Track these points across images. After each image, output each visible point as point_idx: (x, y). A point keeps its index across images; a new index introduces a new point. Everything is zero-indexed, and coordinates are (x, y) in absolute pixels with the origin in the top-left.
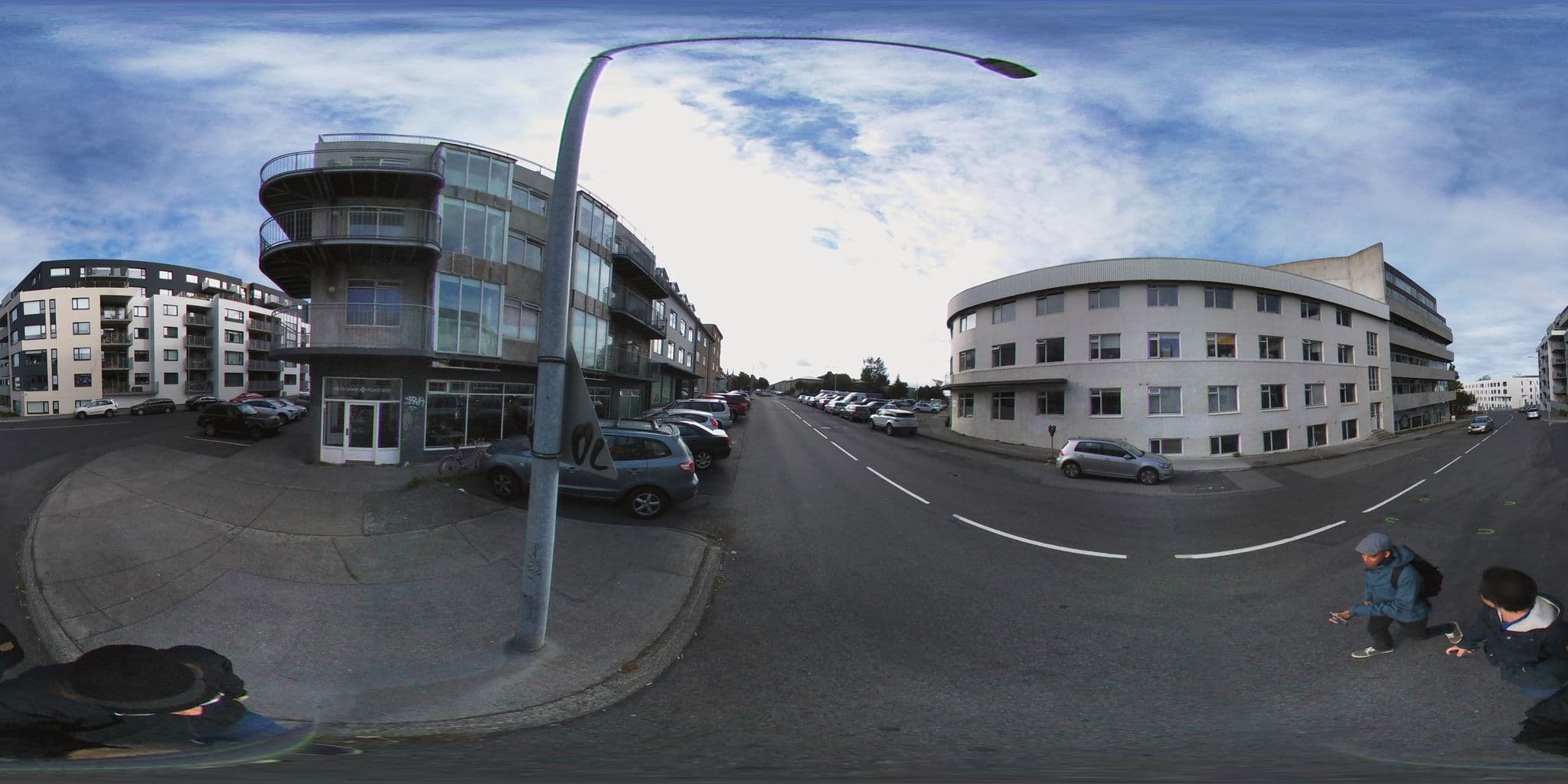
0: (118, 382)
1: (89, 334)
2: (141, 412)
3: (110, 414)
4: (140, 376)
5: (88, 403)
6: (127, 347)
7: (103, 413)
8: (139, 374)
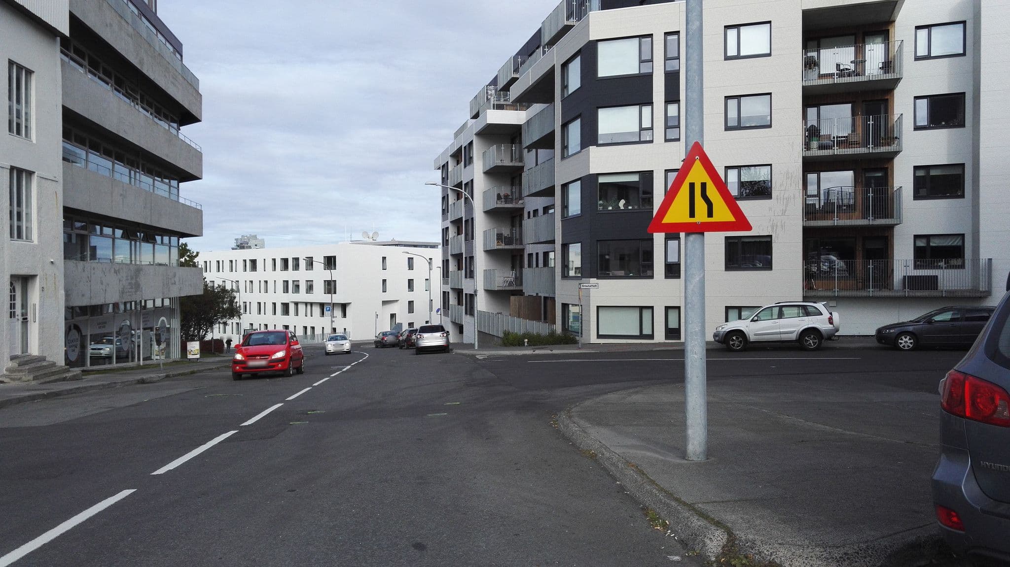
0: (859, 262)
1: (770, 126)
2: (906, 342)
3: (811, 342)
4: (934, 243)
5: (757, 312)
6: (890, 158)
7: (793, 337)
8: (928, 237)
